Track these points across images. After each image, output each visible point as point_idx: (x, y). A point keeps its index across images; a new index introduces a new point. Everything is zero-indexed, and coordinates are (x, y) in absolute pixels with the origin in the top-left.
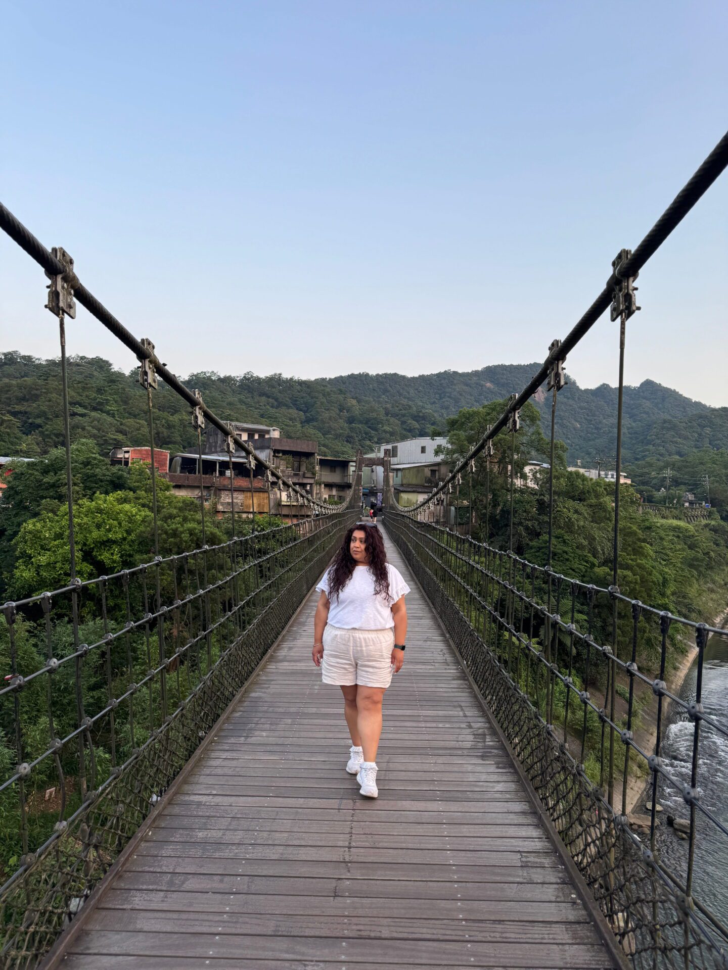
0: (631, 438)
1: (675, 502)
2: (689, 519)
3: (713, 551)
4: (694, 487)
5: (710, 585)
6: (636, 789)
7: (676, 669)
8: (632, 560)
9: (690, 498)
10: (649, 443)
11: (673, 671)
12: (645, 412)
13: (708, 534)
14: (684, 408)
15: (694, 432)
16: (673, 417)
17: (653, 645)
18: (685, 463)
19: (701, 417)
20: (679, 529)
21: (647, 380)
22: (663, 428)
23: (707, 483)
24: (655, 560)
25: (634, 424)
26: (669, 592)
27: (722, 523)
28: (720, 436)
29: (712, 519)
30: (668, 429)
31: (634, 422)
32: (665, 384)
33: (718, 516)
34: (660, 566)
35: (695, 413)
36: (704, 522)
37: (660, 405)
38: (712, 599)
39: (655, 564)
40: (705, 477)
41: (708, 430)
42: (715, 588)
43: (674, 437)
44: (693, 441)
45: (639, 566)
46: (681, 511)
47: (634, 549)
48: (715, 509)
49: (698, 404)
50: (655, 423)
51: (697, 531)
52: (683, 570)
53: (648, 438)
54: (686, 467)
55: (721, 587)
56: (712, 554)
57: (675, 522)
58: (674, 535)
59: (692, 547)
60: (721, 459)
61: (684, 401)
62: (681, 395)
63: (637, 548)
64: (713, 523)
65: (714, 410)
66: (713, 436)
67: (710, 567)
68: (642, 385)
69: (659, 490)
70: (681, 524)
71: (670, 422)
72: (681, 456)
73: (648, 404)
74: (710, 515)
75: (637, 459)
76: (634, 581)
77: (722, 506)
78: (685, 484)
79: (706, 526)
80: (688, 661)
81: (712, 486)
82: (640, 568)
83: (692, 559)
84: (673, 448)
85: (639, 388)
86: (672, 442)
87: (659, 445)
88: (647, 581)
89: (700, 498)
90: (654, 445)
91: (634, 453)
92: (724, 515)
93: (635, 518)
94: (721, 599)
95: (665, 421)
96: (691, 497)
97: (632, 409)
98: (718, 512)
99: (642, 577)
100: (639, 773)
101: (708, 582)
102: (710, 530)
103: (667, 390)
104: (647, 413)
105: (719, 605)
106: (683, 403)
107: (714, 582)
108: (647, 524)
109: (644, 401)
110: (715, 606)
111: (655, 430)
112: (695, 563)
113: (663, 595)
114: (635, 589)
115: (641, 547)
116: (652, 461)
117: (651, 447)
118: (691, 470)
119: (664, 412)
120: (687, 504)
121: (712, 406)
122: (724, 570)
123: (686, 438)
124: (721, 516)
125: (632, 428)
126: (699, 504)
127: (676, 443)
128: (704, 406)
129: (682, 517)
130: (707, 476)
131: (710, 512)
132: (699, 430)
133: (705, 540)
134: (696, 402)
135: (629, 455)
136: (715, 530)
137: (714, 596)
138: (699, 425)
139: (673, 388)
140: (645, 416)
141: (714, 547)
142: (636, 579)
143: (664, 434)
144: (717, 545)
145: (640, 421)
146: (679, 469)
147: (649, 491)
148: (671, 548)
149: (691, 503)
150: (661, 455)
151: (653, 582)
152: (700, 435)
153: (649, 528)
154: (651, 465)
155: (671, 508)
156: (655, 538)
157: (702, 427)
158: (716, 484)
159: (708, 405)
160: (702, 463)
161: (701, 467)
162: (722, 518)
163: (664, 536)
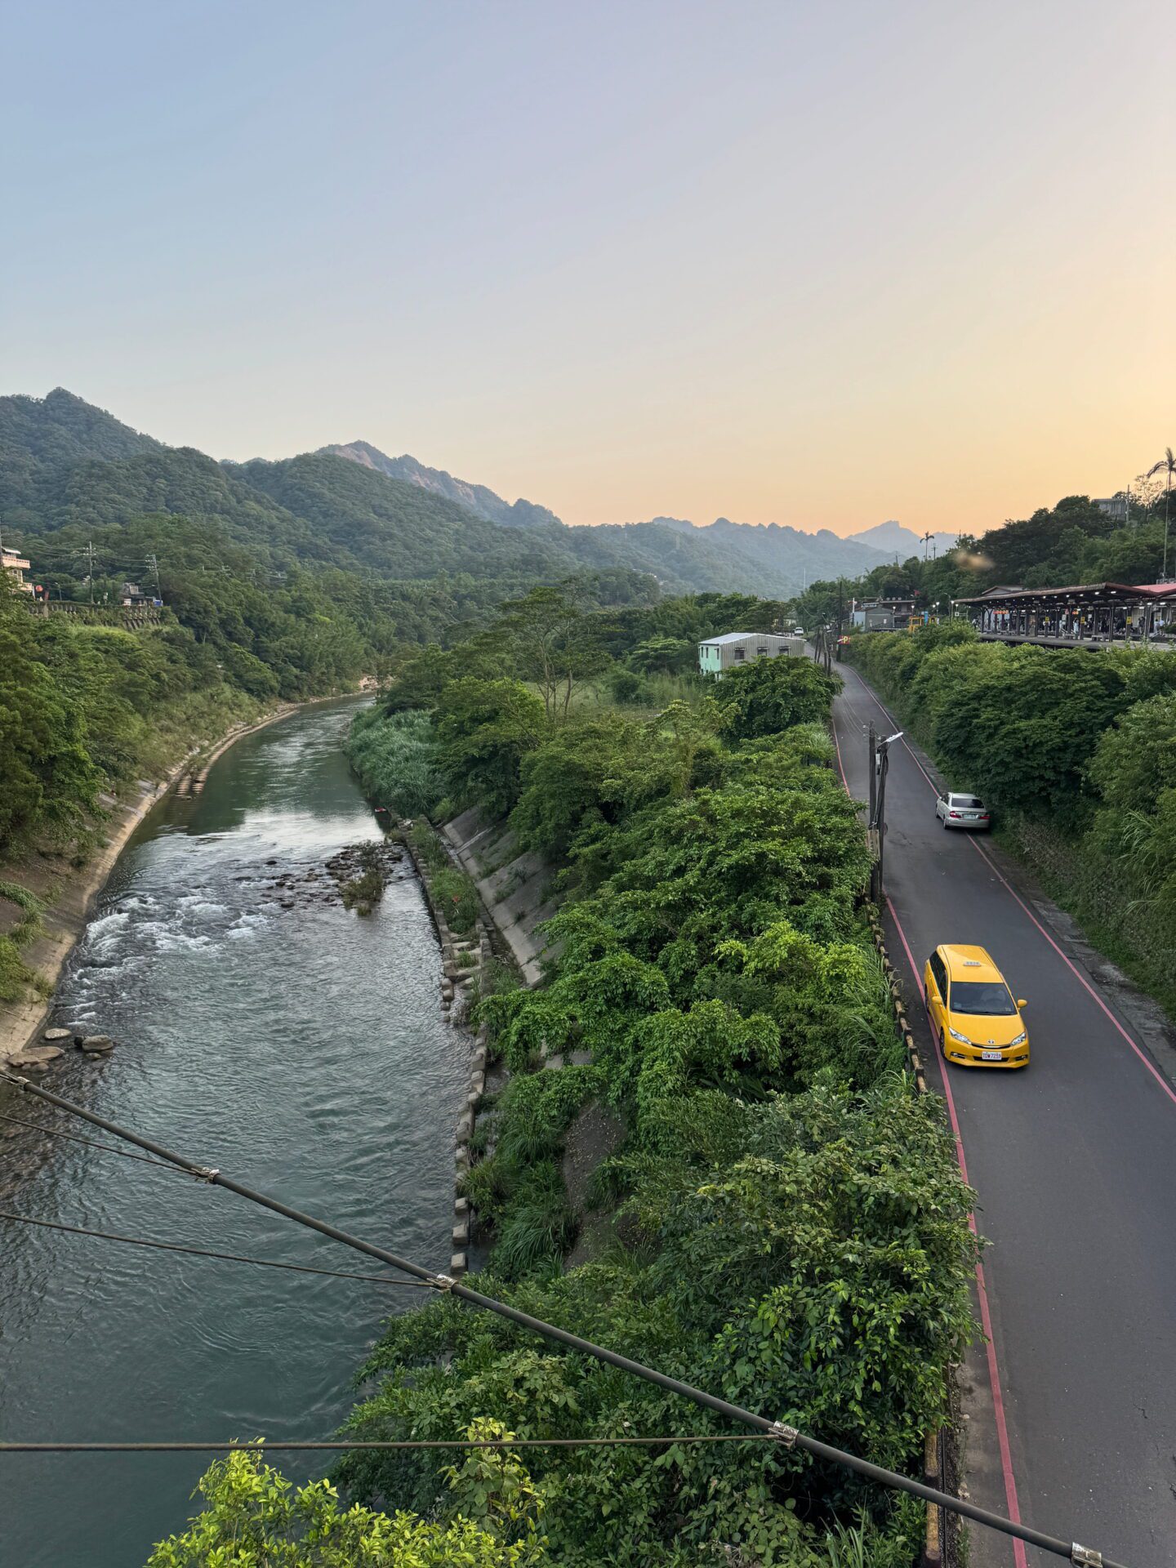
0: (38, 490)
1: (105, 597)
2: (129, 622)
3: (165, 671)
4: (138, 573)
5: (166, 723)
6: (31, 1018)
7: (104, 846)
8: (8, 688)
9: (132, 592)
10: (69, 500)
11: (99, 851)
12: (59, 446)
13: (159, 645)
14: (125, 444)
15: (140, 484)
16: (107, 457)
17: (58, 815)
18: (124, 536)
19: (150, 460)
20: (109, 639)
21: (59, 389)
22: (90, 476)
23: (154, 567)
24: (57, 686)
25: (41, 466)
26: (78, 734)
27: (181, 629)
28: (182, 493)
29: (166, 624)
30: (100, 478)
31: (42, 462)
32: (90, 400)
33: (174, 619)
34: (62, 695)
35: (142, 453)
36: (153, 628)
37: (85, 436)
38: (167, 742)
39: (54, 692)
40: (151, 558)
41: (162, 483)
42: (172, 725)
43: (109, 492)
44: (140, 499)
45: (20, 696)
46: (116, 612)
47: (15, 672)
48: (169, 608)
49: (145, 440)
50: (78, 466)
51: (141, 642)
52: (110, 701)
53: (67, 491)
54: (127, 541)
55: (181, 723)
56: (164, 676)
57: (103, 630)
58: (98, 649)
59: (131, 667)
60: (178, 531)
61: (123, 432)
62: (118, 422)
63: (20, 669)
64: (166, 629)
65: (169, 451)
66: (171, 492)
67: (159, 696)
68: (50, 396)
69: (81, 579)
70: (116, 632)
71: (101, 466)
72: (122, 523)
73: (63, 430)
74: (162, 618)
75: (51, 528)
76: (11, 719)
77: (179, 603)
78: (125, 569)
79: (157, 633)
80: (124, 833)
81: (163, 572)
82: (21, 699)
83: (128, 684)
84: (109, 511)
85: (45, 401)
86: (105, 499)
87: (85, 505)
88: (35, 718)
89: (148, 591)
90: (77, 504)
91: (46, 516)
92: (183, 617)
93: (28, 625)
94: (181, 740)
95: (93, 465)
96: (134, 590)
97: (37, 438)
98: (175, 612)
99: (25, 713)
100: (36, 996)
101: (161, 718)
102: (163, 639)
103: (93, 411)
104: (63, 448)
105: (177, 750)
106: (124, 435)
107: (171, 717)
108: (48, 632)
109: (56, 425)
110: (172, 751)
111: (77, 478)
112: (132, 689)
113: (70, 739)
114: (13, 732)
115: (27, 668)
116: (72, 532)
117: (73, 507)
118: (133, 546)
119: (91, 448)
120: (128, 602)
121: (168, 445)
122: (185, 698)
123: (129, 495)
124: (179, 618)
125: (38, 472)
126: (148, 600)
127: (114, 502)
128: (156, 443)
129: (120, 622)
130: (154, 556)
131: (162, 613)
132: (149, 482)
133: (153, 655)
134: (142, 436)
135: (38, 519)
136: (169, 640)
137: (169, 737)
138: (147, 474)
139: (103, 408)
140: (60, 453)
141: (168, 665)
142: (14, 717)
143: (93, 486)
144: (174, 662)
145: (52, 460)
146: (116, 545)
147: (66, 581)
148: (91, 669)
149: (135, 599)
150: (92, 521)
151: (48, 720)
152: (150, 490)
153: (51, 639)
154: (70, 538)
155: (99, 607)
156: (59, 654)
157: (154, 478)
158: (169, 569)
159: (161, 441)
160: (150, 536)
161: (149, 543)
162: (182, 622)
163: (78, 651)
